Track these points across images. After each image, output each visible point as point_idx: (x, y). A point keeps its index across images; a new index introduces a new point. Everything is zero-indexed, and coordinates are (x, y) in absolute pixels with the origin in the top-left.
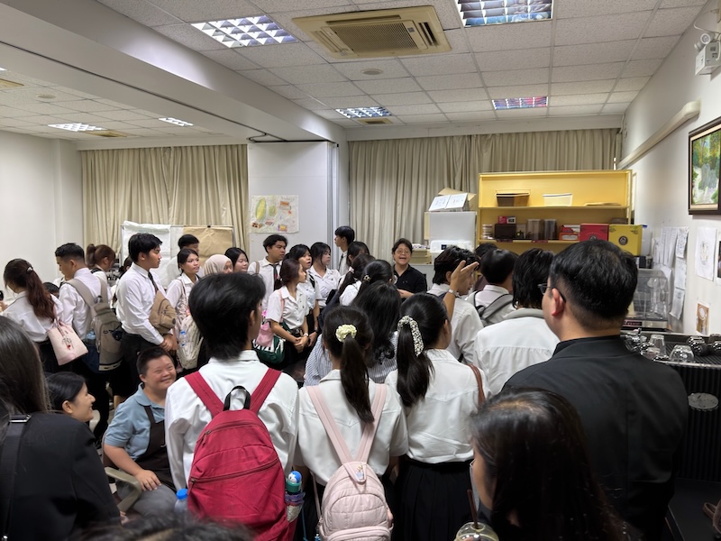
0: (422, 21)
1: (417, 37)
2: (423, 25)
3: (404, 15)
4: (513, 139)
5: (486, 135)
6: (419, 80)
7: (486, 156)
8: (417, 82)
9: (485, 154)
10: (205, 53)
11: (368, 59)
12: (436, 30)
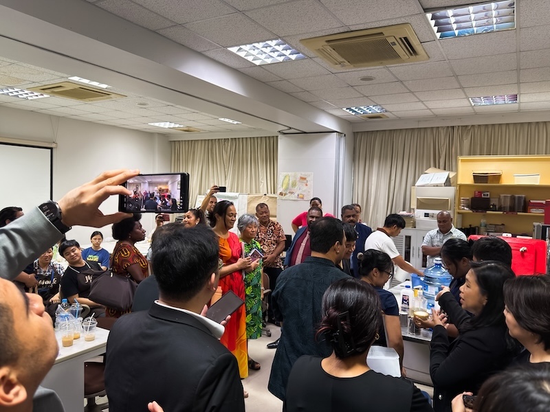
0: (402, 36)
1: (399, 49)
2: (403, 39)
3: (386, 32)
4: (490, 129)
5: (467, 126)
6: (406, 83)
7: (466, 143)
8: (404, 85)
9: (465, 141)
10: (242, 70)
11: (362, 69)
12: (415, 43)
